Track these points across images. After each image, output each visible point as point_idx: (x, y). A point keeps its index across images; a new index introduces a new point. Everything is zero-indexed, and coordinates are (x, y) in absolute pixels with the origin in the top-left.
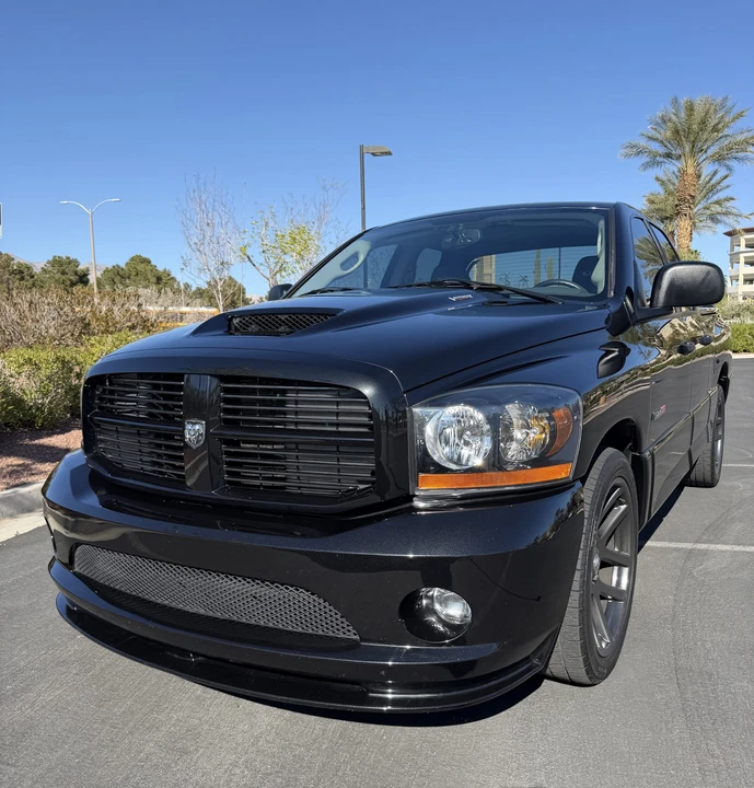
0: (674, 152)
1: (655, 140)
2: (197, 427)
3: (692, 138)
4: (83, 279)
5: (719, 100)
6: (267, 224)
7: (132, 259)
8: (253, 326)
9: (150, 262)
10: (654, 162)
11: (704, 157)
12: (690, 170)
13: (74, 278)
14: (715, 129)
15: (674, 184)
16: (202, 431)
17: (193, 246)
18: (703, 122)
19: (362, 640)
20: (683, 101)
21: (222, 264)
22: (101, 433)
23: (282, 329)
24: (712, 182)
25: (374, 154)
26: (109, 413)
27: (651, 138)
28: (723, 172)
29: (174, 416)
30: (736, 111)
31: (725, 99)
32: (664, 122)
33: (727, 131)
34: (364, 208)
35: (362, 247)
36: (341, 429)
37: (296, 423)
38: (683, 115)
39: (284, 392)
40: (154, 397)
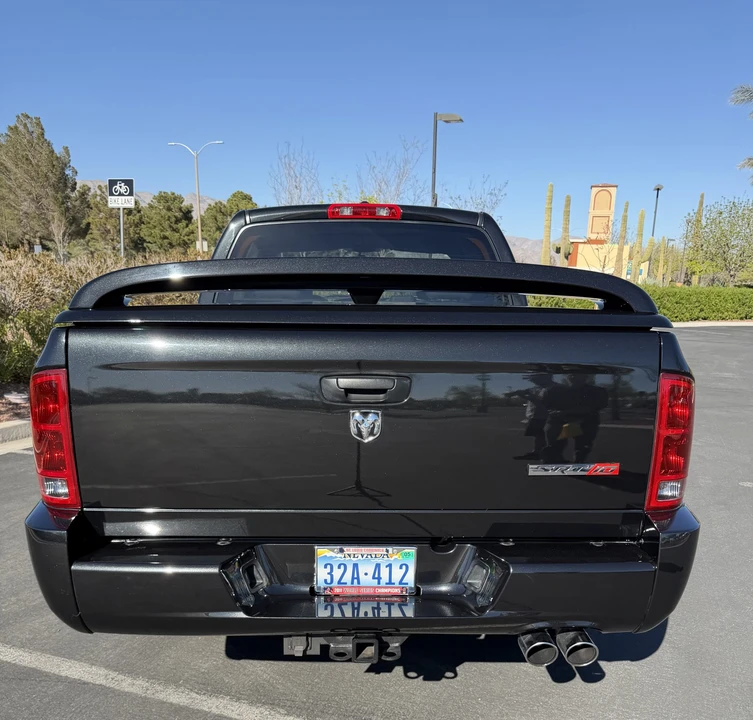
4: (187, 215)
7: (234, 195)
9: (251, 199)
13: (179, 215)
25: (446, 121)
34: (434, 172)
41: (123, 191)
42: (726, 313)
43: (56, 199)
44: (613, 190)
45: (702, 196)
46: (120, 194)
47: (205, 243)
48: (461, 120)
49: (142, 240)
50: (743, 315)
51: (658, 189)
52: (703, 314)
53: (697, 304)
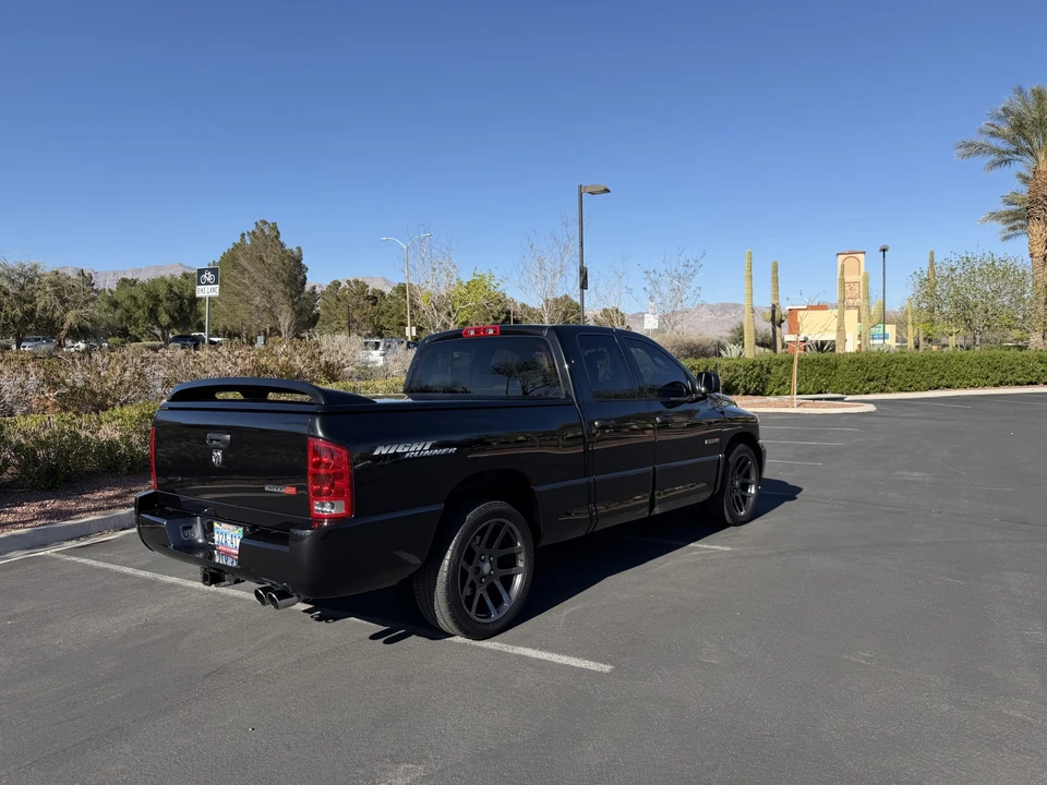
41: (209, 280)
42: (974, 380)
43: (285, 294)
44: (861, 256)
45: (932, 253)
46: (207, 283)
47: (414, 328)
48: (607, 191)
49: (382, 328)
50: (997, 381)
51: (884, 250)
52: (944, 382)
53: (934, 371)
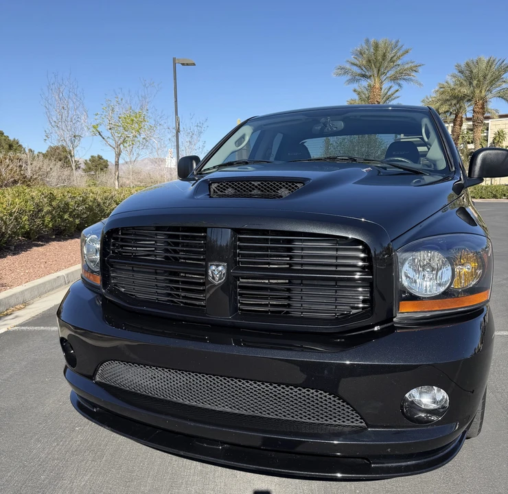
0: (367, 74)
1: (356, 65)
2: (220, 268)
3: (378, 65)
5: (394, 41)
6: (113, 110)
8: (230, 190)
9: (3, 134)
10: (354, 80)
11: (385, 77)
12: (377, 85)
14: (392, 61)
15: (365, 94)
16: (224, 272)
17: (53, 124)
18: (384, 56)
19: (369, 426)
20: (372, 41)
21: (74, 136)
22: (113, 271)
23: (255, 192)
24: (389, 94)
25: (183, 64)
26: (120, 255)
27: (353, 64)
28: (395, 87)
29: (180, 258)
30: (404, 48)
31: (397, 42)
32: (361, 53)
33: (399, 62)
34: (176, 101)
35: (247, 131)
36: (339, 269)
37: (302, 265)
38: (372, 50)
39: (290, 242)
40: (169, 244)
